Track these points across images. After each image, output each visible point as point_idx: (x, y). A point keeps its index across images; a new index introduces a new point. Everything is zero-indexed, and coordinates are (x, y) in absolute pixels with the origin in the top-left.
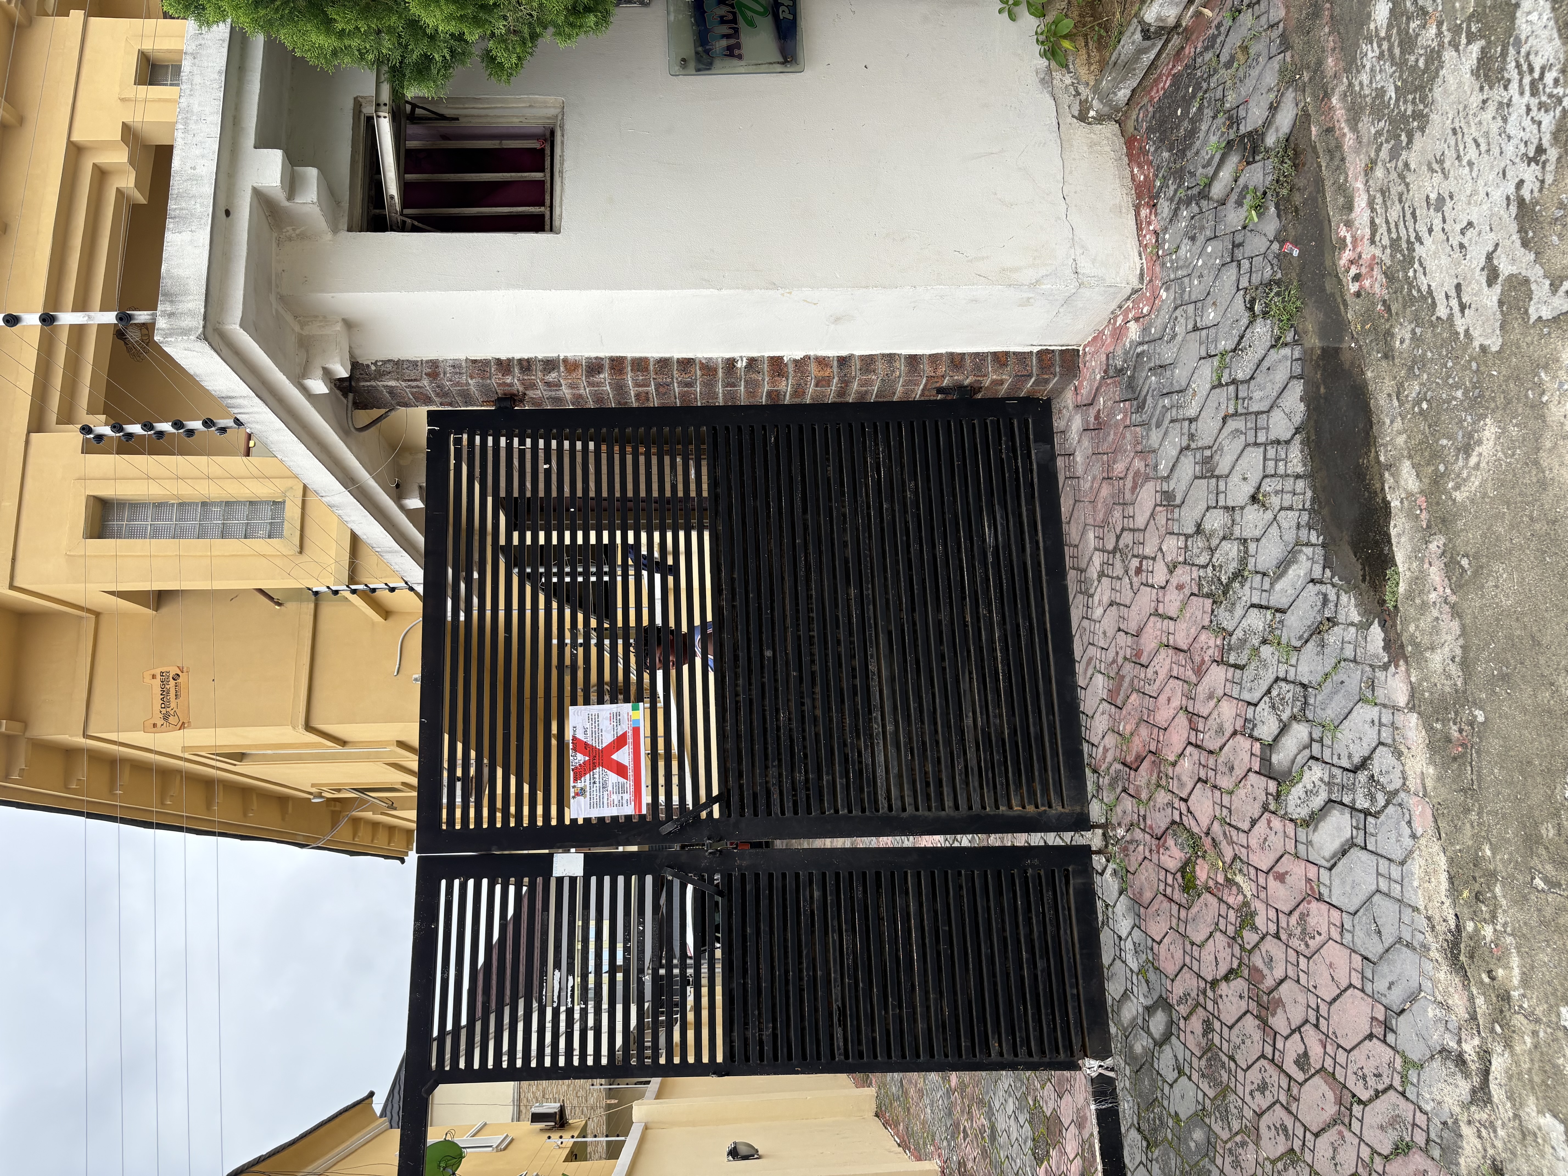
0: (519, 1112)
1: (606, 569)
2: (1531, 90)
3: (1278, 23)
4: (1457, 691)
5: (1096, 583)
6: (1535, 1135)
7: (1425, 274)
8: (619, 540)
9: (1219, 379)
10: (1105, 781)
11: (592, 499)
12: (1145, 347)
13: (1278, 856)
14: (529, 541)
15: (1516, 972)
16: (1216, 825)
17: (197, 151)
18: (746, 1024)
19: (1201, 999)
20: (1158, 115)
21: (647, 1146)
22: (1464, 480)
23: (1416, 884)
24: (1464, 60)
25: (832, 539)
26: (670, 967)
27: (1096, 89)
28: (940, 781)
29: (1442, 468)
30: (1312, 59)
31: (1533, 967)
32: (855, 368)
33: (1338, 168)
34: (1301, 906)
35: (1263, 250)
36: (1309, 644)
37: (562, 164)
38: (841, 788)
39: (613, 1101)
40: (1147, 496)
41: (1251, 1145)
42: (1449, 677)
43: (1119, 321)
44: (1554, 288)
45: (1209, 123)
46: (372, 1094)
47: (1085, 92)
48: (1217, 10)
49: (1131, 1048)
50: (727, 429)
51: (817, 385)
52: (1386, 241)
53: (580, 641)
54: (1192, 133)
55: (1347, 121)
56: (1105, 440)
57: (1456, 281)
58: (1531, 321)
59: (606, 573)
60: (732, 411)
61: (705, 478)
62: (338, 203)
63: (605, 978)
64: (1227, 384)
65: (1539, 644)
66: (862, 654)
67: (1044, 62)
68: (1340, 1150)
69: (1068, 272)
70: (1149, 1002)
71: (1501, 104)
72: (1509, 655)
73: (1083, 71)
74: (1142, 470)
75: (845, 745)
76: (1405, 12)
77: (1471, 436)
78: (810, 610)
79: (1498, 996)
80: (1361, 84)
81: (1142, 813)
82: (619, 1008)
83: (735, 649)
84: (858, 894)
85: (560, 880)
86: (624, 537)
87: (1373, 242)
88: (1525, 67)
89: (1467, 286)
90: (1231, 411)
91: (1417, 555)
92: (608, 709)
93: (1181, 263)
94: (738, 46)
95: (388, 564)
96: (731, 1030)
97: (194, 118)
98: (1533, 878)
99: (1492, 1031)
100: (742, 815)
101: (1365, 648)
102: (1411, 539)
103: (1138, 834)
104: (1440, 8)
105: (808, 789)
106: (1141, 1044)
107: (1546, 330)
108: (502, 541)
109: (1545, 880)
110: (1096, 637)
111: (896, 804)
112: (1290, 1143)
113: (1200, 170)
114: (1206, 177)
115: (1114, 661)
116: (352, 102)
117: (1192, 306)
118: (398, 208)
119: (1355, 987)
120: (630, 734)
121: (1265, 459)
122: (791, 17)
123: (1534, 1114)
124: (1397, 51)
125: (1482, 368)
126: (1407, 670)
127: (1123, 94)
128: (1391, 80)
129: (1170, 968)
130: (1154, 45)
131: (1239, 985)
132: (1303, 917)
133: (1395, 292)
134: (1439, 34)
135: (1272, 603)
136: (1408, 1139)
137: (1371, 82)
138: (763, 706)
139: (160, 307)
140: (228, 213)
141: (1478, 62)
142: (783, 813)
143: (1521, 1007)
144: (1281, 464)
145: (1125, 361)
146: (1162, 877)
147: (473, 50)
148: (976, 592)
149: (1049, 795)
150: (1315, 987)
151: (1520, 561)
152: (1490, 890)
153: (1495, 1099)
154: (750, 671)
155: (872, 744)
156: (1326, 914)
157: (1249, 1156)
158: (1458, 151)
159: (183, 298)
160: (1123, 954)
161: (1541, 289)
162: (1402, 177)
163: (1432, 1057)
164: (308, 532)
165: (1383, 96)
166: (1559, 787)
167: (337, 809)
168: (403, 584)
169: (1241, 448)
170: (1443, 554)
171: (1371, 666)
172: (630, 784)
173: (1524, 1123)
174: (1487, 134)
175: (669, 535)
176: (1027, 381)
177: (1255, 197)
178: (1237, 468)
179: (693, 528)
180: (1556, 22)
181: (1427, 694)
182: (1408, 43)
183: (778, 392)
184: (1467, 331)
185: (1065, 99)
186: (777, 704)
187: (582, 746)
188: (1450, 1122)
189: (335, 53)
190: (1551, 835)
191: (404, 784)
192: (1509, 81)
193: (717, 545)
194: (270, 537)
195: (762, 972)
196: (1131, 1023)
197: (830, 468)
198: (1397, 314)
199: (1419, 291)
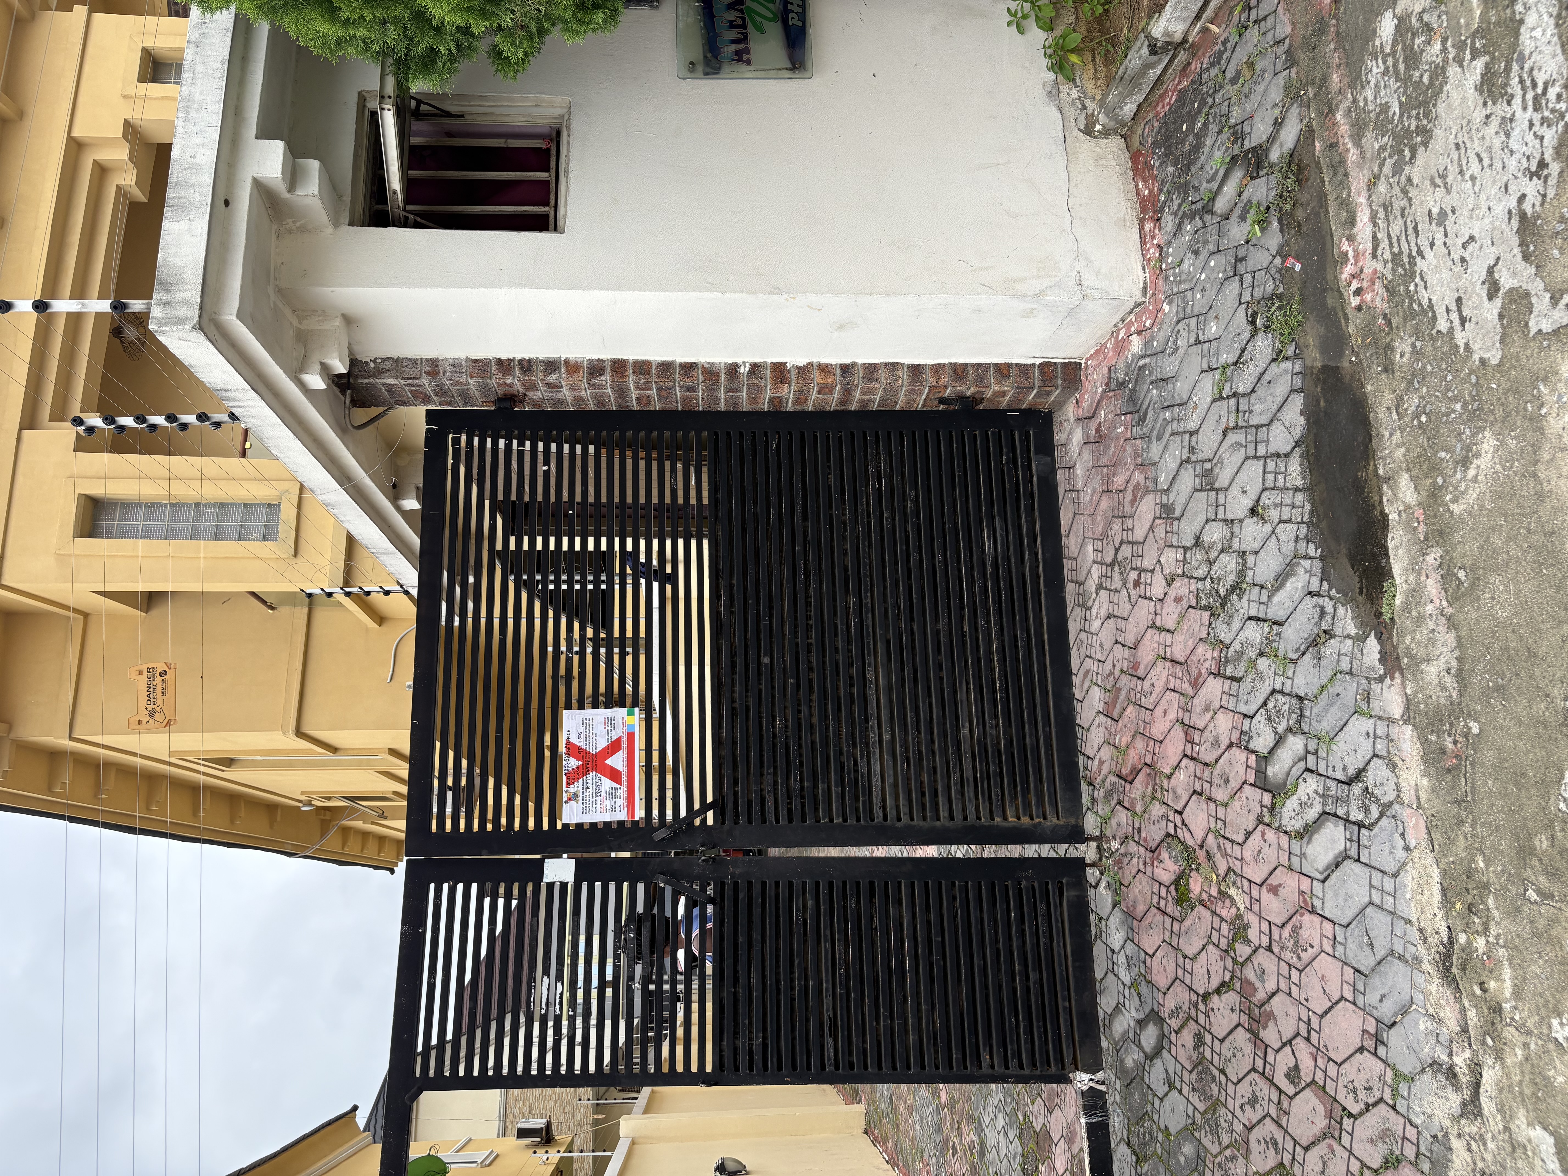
0: (505, 1128)
1: (604, 578)
2: (1534, 105)
3: (1284, 39)
4: (1452, 703)
5: (1094, 596)
6: (1525, 1147)
7: (1426, 288)
8: (617, 547)
9: (1221, 393)
10: (1100, 794)
11: (591, 505)
12: (1147, 360)
13: (1271, 868)
14: (526, 547)
15: (1508, 983)
16: (1211, 837)
17: (198, 141)
18: (736, 1033)
19: (1193, 1012)
20: (1163, 130)
21: (634, 1161)
22: (1463, 493)
23: (1408, 896)
24: (1468, 75)
25: (832, 547)
26: (660, 983)
27: (1102, 103)
28: (936, 791)
29: (1440, 480)
30: (1318, 76)
31: (1525, 979)
32: (857, 377)
33: (1341, 183)
34: (1294, 919)
35: (1265, 265)
36: (1305, 657)
37: (567, 164)
38: (837, 797)
39: (600, 1116)
40: (1147, 508)
41: (1241, 1159)
42: (1444, 689)
43: (1122, 334)
44: (1555, 301)
45: (1214, 138)
46: (355, 1108)
47: (1091, 106)
48: (1224, 26)
49: (1122, 1061)
50: (729, 434)
51: (819, 393)
52: (1387, 256)
53: (576, 649)
54: (1197, 148)
55: (1351, 136)
56: (1105, 452)
57: (1456, 295)
58: (1531, 334)
59: (603, 581)
60: (734, 416)
61: (705, 485)
62: (340, 197)
63: (594, 993)
64: (1228, 397)
65: (1535, 656)
66: (860, 663)
67: (1051, 76)
68: (1330, 1163)
69: (1072, 283)
70: (1141, 1016)
71: (1504, 119)
72: (1504, 667)
73: (1090, 86)
74: (1142, 483)
75: (841, 753)
76: (1410, 28)
77: (1469, 449)
78: (808, 617)
79: (1489, 1009)
80: (1365, 99)
81: (1137, 825)
82: (608, 1023)
83: (733, 654)
84: (852, 904)
85: (550, 886)
86: (623, 544)
87: (1374, 256)
88: (1528, 83)
89: (1468, 300)
90: (1232, 424)
91: (1415, 567)
92: (602, 713)
93: (1184, 277)
94: (747, 51)
95: (383, 567)
96: (721, 1039)
97: (195, 106)
98: (1526, 890)
99: (1484, 1043)
100: (736, 822)
101: (1361, 660)
102: (1409, 551)
103: (1133, 847)
104: (1445, 25)
105: (803, 797)
106: (1132, 1057)
107: (1545, 343)
108: (499, 546)
109: (1538, 891)
110: (1093, 650)
111: (891, 813)
112: (1279, 1157)
113: (1205, 185)
114: (1210, 191)
115: (1111, 674)
116: (356, 95)
117: (1194, 320)
118: (401, 204)
119: (1346, 1000)
120: (624, 739)
121: (1265, 472)
122: (800, 24)
123: (1524, 1127)
124: (1402, 67)
125: (1481, 382)
126: (1403, 682)
127: (1129, 109)
128: (1396, 96)
129: (1162, 981)
130: (1160, 60)
131: (1231, 998)
132: (1296, 930)
133: (1396, 306)
134: (1444, 50)
135: (1270, 615)
136: (1398, 1152)
137: (1375, 98)
138: (760, 713)
139: (155, 296)
140: (227, 203)
141: (1482, 78)
142: (777, 821)
143: (1512, 1019)
144: (1280, 477)
145: (1127, 374)
146: (1156, 890)
147: (480, 44)
148: (975, 602)
149: (1044, 807)
150: (1307, 1000)
151: (1517, 572)
152: (1483, 902)
153: (1486, 1112)
154: (747, 677)
155: (868, 753)
156: (1318, 927)
157: (1238, 1168)
158: (1460, 166)
159: (179, 287)
160: (1115, 967)
161: (1541, 302)
162: (1404, 192)
163: (1423, 1070)
164: (303, 534)
165: (1387, 112)
166: (1553, 799)
167: (328, 817)
168: (399, 588)
169: (1241, 461)
170: (1440, 566)
171: (1367, 678)
172: (623, 789)
173: (1514, 1136)
174: (1489, 149)
175: (668, 543)
176: (1028, 393)
177: (1258, 212)
178: (1236, 481)
179: (693, 536)
180: (1560, 38)
181: (1422, 706)
182: (1413, 58)
183: (780, 399)
184: (1467, 344)
185: (1071, 113)
186: (773, 711)
187: (574, 750)
188: (1440, 1135)
189: (339, 43)
190: (1544, 846)
191: (395, 793)
192: (1512, 96)
193: (717, 551)
194: (264, 540)
195: (754, 981)
196: (1123, 1036)
197: (832, 476)
198: (1397, 327)
199: (1420, 305)
